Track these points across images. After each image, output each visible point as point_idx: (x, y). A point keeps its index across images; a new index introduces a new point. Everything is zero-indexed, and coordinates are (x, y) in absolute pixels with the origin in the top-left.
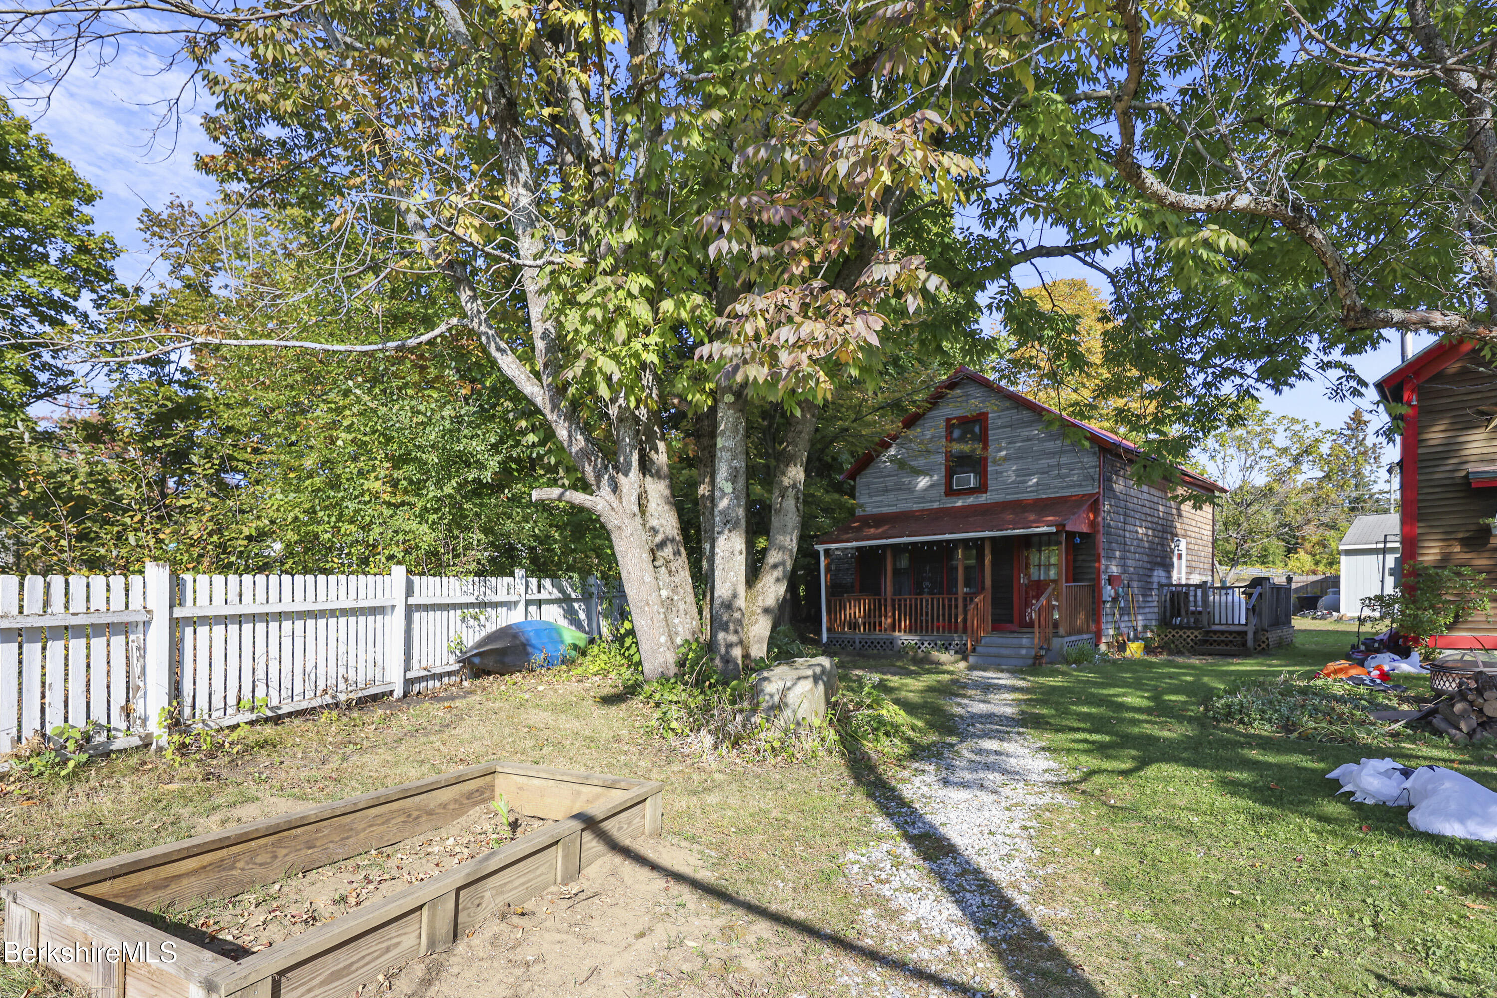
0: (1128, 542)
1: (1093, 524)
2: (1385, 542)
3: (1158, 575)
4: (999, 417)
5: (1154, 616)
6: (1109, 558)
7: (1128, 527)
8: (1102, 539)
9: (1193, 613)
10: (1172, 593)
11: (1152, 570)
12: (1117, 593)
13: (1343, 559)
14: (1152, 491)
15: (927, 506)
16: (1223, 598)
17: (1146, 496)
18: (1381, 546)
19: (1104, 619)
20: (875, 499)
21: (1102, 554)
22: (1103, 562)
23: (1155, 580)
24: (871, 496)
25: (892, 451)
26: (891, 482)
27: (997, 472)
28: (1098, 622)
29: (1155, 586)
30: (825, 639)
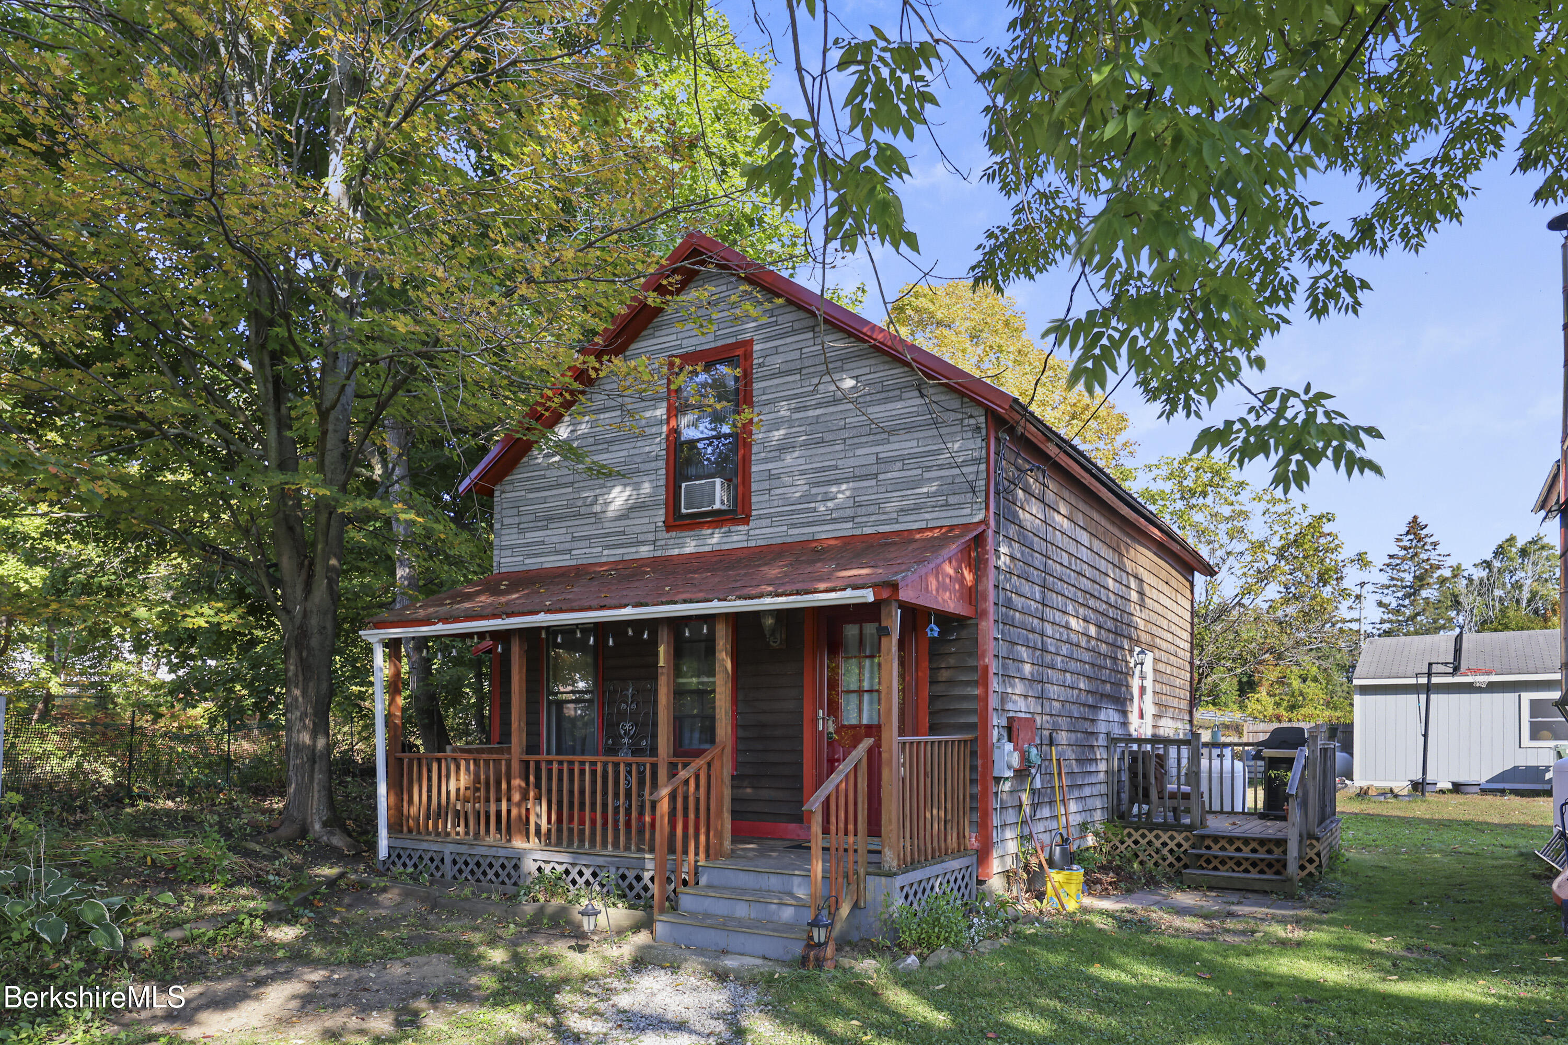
0: (1051, 646)
1: (973, 595)
2: (1429, 674)
3: (1108, 715)
4: (776, 351)
5: (1098, 803)
6: (1007, 677)
7: (1049, 614)
8: (990, 630)
9: (1173, 796)
10: (1134, 758)
11: (1095, 708)
12: (1025, 757)
13: (1357, 699)
14: (1097, 545)
15: (630, 553)
16: (1216, 763)
17: (1084, 554)
18: (1423, 680)
19: (996, 821)
20: (531, 536)
21: (994, 667)
22: (995, 684)
23: (1102, 728)
24: (521, 531)
25: (563, 431)
26: (556, 499)
27: (771, 477)
28: (984, 828)
29: (1102, 740)
30: (383, 852)
